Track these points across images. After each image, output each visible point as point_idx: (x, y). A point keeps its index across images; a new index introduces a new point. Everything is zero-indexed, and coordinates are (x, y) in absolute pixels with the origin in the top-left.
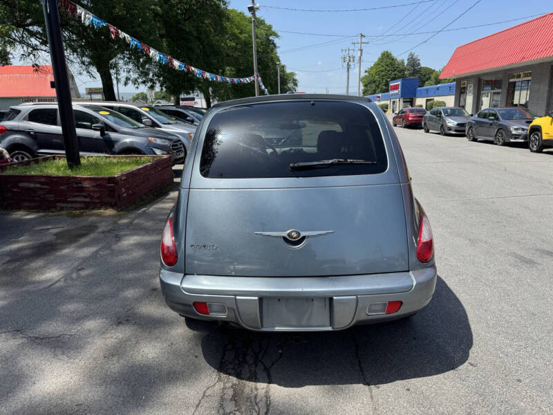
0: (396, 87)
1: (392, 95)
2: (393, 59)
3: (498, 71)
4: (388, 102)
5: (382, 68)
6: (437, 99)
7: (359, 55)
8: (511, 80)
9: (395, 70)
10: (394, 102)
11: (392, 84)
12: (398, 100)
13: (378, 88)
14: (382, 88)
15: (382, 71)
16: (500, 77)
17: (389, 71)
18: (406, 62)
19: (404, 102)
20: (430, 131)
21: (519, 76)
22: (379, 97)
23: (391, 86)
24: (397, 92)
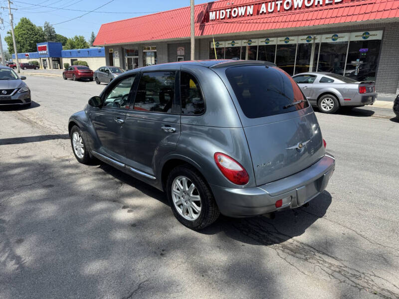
0: (44, 49)
1: (41, 54)
2: (32, 26)
3: (134, 44)
4: (38, 60)
5: (24, 32)
6: (79, 59)
7: (11, 19)
8: (144, 51)
9: (36, 35)
10: (44, 60)
11: (39, 46)
12: (47, 59)
13: (23, 47)
14: (27, 49)
15: (25, 34)
16: (136, 48)
17: (31, 35)
18: (43, 29)
19: (53, 60)
20: (101, 83)
21: (149, 49)
22: (27, 55)
23: (39, 47)
24: (46, 52)
